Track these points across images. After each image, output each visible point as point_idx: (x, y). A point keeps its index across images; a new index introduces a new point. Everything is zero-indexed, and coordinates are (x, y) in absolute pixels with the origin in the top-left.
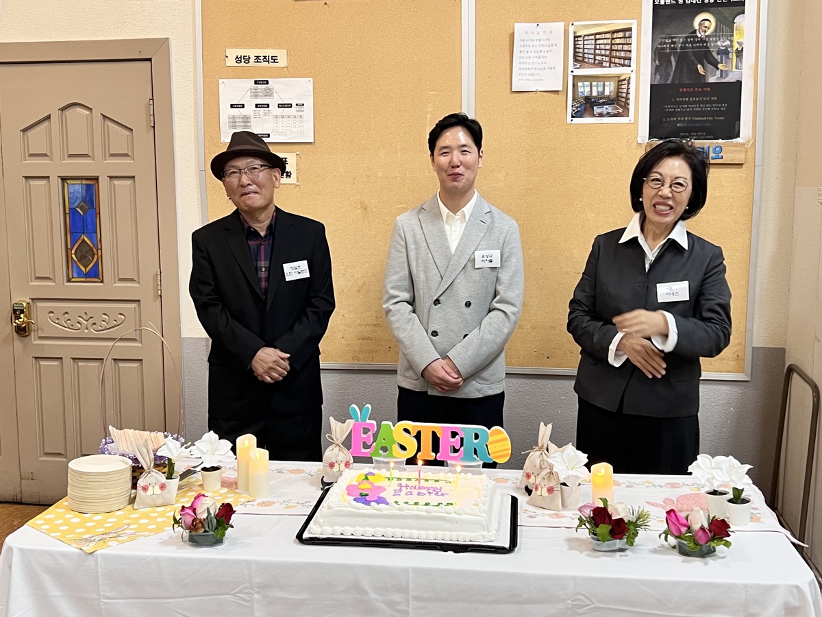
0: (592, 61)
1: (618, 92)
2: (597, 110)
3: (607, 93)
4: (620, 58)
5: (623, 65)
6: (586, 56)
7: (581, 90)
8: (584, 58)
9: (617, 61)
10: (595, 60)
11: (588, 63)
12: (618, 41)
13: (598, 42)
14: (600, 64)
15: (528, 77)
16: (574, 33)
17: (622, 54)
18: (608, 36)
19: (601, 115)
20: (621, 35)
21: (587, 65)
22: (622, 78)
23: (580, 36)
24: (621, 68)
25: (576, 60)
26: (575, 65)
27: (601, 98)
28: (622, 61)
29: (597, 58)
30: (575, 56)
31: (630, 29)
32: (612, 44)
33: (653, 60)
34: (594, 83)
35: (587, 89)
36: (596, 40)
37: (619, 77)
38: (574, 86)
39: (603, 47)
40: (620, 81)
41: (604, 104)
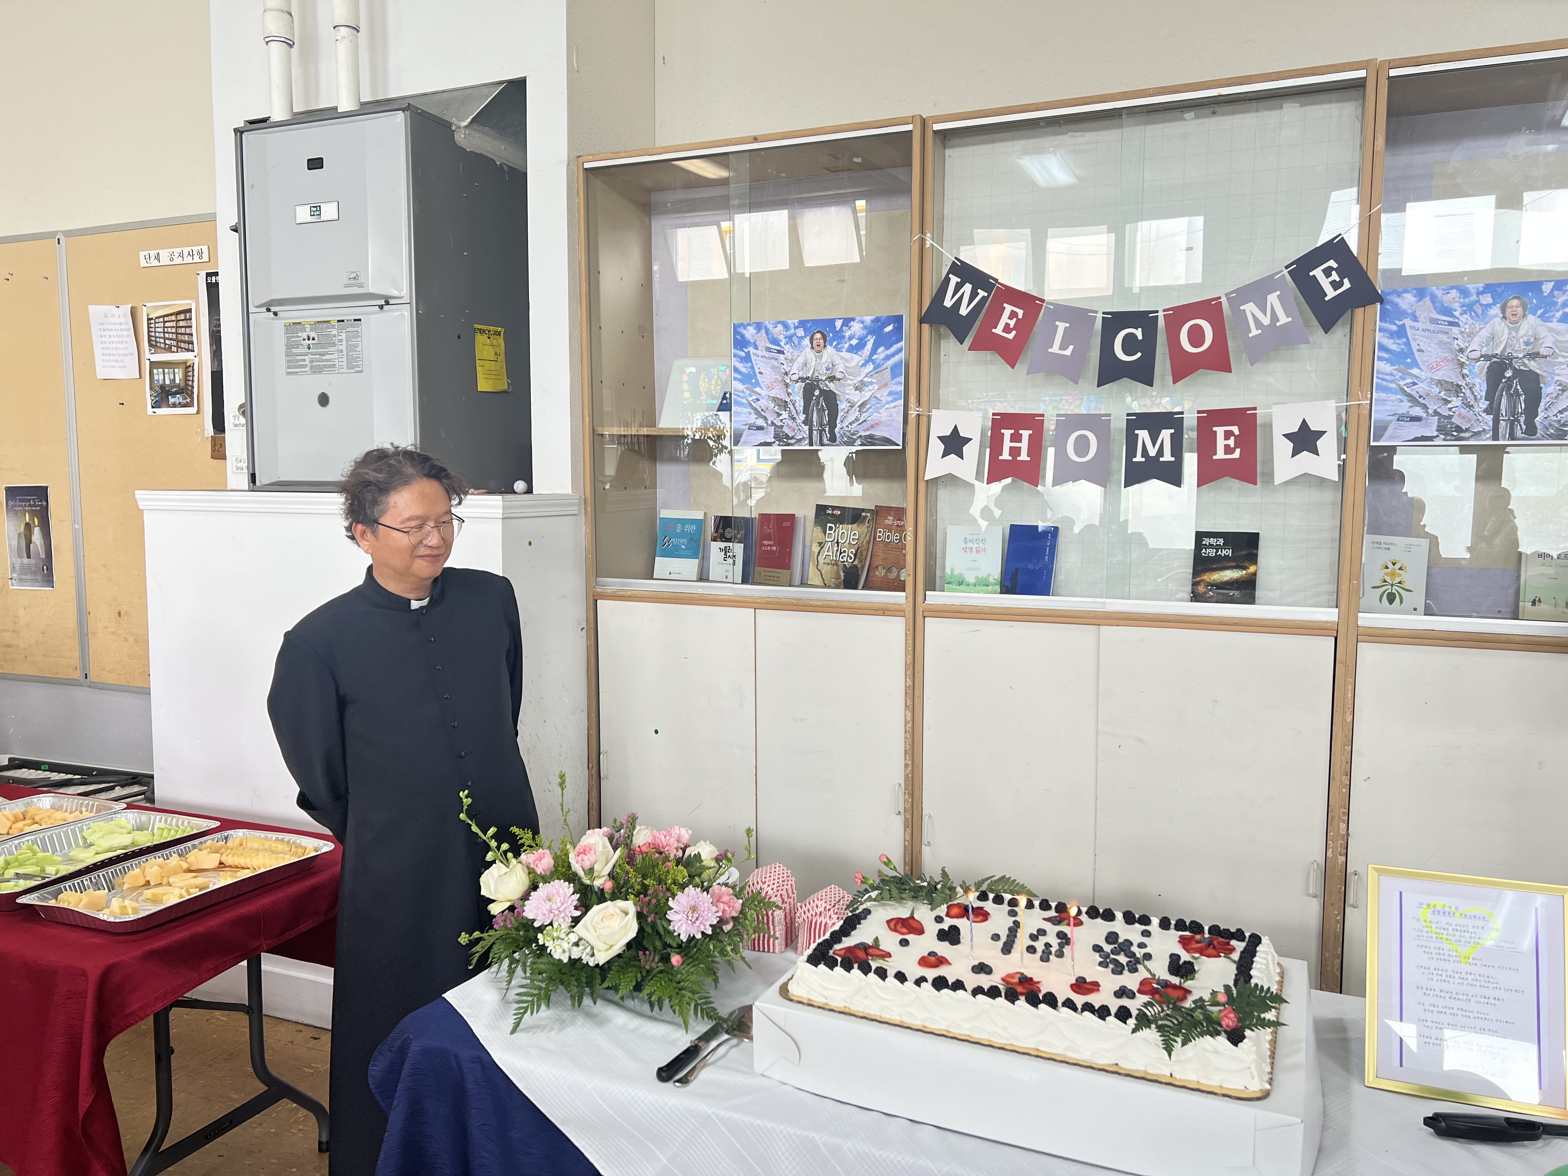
0: (163, 346)
1: (186, 380)
2: (172, 400)
3: (177, 381)
4: (185, 342)
5: (188, 350)
6: (158, 340)
7: (156, 377)
8: (156, 342)
9: (183, 345)
10: (165, 344)
11: (160, 348)
12: (181, 324)
13: (167, 324)
14: (169, 349)
15: (113, 364)
16: (148, 315)
17: (186, 338)
18: (173, 318)
19: (174, 405)
20: (182, 317)
21: (160, 350)
22: (188, 364)
23: (152, 319)
24: (187, 353)
25: (150, 345)
26: (150, 350)
27: (174, 387)
28: (186, 346)
29: (167, 342)
30: (149, 341)
31: (190, 311)
32: (177, 327)
33: (211, 345)
34: (166, 370)
35: (161, 377)
36: (165, 322)
37: (185, 363)
38: (150, 374)
39: (169, 330)
40: (187, 368)
41: (176, 393)
